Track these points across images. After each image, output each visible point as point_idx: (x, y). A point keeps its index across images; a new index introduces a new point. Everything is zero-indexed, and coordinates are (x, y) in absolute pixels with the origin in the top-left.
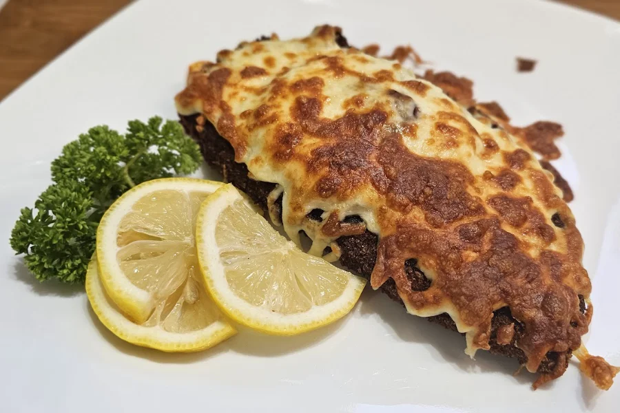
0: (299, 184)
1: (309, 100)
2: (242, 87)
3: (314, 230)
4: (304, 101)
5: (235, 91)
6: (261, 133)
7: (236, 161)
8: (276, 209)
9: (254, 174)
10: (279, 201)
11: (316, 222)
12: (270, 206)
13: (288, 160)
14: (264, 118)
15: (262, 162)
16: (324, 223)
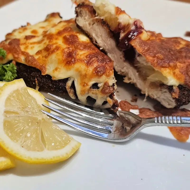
0: (83, 73)
1: (70, 36)
2: (29, 43)
3: (96, 94)
4: (68, 37)
5: (26, 46)
6: (54, 57)
7: (43, 74)
8: (72, 90)
9: (56, 77)
10: (73, 86)
11: (96, 90)
12: (68, 90)
13: (74, 63)
14: (52, 50)
15: (60, 69)
16: (101, 89)
